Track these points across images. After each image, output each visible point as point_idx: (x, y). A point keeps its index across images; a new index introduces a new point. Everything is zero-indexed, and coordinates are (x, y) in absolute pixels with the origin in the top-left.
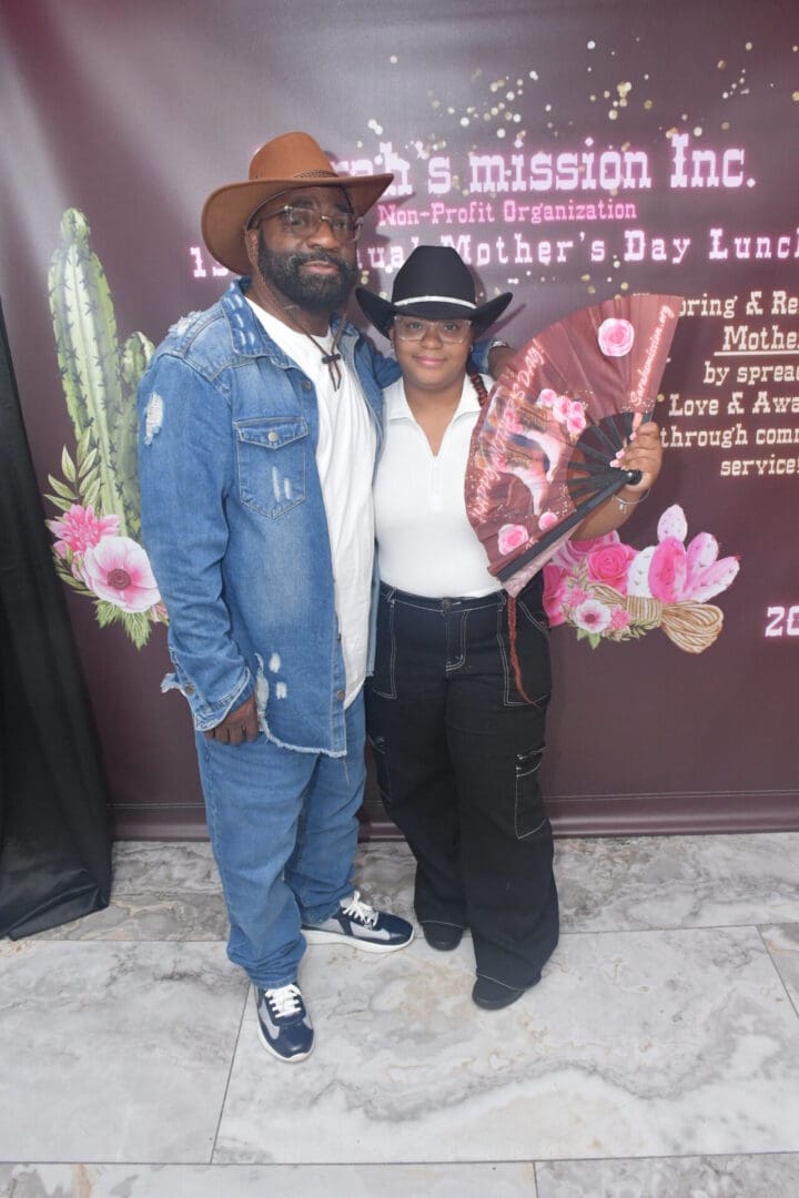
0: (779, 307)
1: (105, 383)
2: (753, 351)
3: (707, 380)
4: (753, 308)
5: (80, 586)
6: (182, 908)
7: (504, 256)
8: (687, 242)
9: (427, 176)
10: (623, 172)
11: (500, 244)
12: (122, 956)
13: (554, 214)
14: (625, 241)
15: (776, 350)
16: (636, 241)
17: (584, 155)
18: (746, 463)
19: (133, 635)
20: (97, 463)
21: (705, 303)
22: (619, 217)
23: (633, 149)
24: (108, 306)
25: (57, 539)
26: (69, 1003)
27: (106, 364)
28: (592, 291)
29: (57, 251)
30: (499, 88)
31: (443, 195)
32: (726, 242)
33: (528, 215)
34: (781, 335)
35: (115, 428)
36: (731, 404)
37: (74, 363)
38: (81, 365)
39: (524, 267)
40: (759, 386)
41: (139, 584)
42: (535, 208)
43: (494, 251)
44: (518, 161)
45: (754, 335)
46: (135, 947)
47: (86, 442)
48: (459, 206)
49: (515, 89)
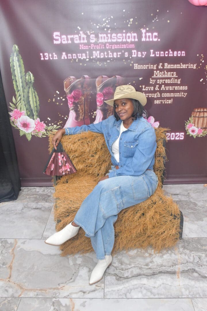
0: (166, 67)
1: (22, 82)
2: (161, 76)
3: (151, 83)
4: (160, 67)
5: (16, 127)
6: (38, 197)
7: (106, 56)
8: (145, 53)
9: (90, 38)
10: (132, 38)
11: (106, 53)
12: (25, 205)
13: (117, 47)
14: (132, 52)
15: (166, 76)
16: (135, 53)
17: (123, 34)
18: (160, 101)
19: (28, 138)
20: (20, 99)
21: (150, 66)
22: (131, 47)
23: (134, 33)
24: (23, 66)
25: (11, 117)
26: (13, 213)
27: (22, 78)
28: (125, 63)
29: (12, 54)
30: (105, 20)
31: (93, 43)
32: (154, 53)
33: (111, 47)
34: (167, 73)
35: (24, 92)
36: (156, 88)
37: (15, 78)
38: (17, 78)
39: (111, 58)
40: (162, 84)
41: (29, 126)
42: (113, 45)
43: (104, 55)
44: (109, 35)
45: (161, 73)
46: (27, 204)
47: (18, 95)
48: (97, 45)
49: (108, 20)
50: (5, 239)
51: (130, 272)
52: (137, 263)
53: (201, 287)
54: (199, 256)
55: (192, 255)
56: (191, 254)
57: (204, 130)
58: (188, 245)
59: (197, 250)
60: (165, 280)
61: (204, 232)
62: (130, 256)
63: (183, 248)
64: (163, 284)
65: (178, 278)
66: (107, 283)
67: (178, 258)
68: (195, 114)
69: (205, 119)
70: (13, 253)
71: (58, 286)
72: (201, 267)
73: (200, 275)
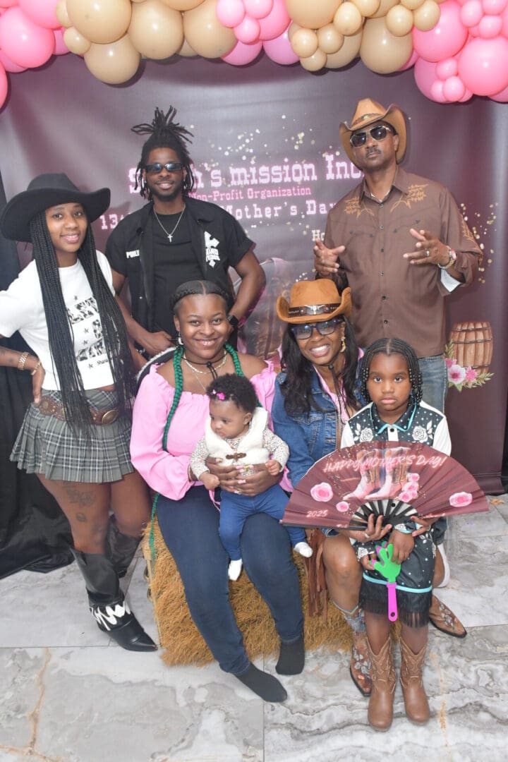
7: (249, 214)
9: (210, 179)
10: (304, 173)
11: (247, 209)
13: (272, 194)
14: (307, 205)
16: (312, 205)
17: (284, 167)
22: (303, 194)
23: (308, 162)
28: (292, 230)
30: (242, 138)
31: (218, 187)
33: (259, 195)
39: (260, 219)
42: (262, 192)
43: (244, 212)
44: (253, 170)
48: (226, 192)
49: (249, 138)
50: (20, 648)
51: (324, 719)
52: (341, 694)
53: (498, 748)
54: (490, 672)
55: (473, 669)
56: (470, 667)
57: (479, 371)
58: (461, 646)
59: (484, 655)
60: (410, 735)
61: (499, 612)
62: (324, 680)
63: (449, 654)
64: (407, 743)
65: (443, 726)
66: (269, 747)
67: (440, 679)
68: (457, 337)
69: (481, 346)
70: (41, 683)
71: (151, 759)
72: (495, 698)
73: (494, 716)
